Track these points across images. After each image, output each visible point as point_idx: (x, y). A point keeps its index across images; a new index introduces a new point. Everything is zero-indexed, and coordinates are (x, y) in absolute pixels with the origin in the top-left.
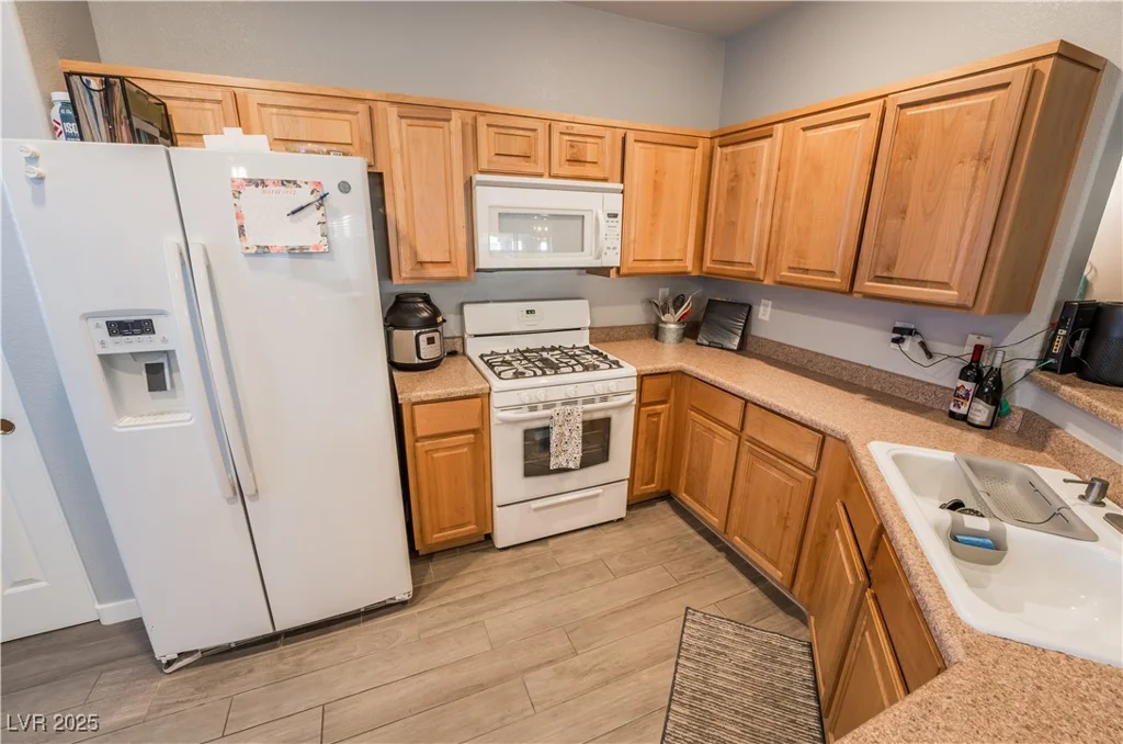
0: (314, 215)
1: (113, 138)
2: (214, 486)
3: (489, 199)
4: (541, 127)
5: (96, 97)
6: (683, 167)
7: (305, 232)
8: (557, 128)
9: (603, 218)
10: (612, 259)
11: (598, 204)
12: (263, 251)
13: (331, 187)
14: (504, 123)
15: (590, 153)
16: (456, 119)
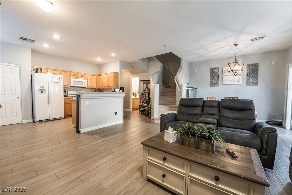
0: (59, 80)
1: (40, 73)
2: (47, 101)
3: (72, 80)
4: (78, 73)
5: (39, 70)
6: (94, 78)
7: (58, 81)
8: (79, 74)
9: (85, 82)
10: (86, 86)
11: (85, 81)
12: (55, 82)
13: (60, 78)
14: (74, 73)
15: (83, 76)
16: (69, 72)
